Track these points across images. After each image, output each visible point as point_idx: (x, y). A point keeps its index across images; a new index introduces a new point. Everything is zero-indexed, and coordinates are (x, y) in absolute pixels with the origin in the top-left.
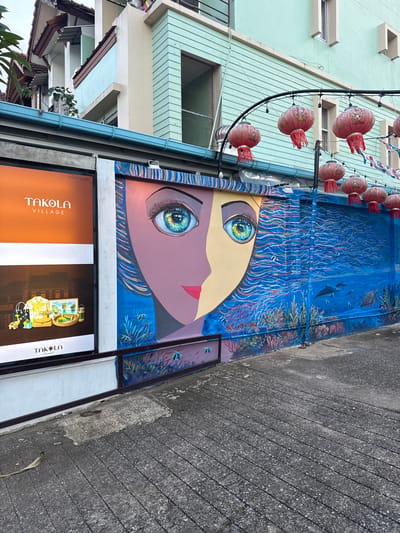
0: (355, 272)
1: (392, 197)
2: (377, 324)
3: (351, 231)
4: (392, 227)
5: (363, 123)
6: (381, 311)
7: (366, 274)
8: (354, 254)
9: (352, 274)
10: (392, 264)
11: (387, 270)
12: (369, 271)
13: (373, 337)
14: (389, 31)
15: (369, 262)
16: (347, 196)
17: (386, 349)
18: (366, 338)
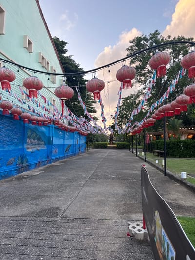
0: (4, 148)
1: (25, 114)
2: (14, 174)
3: (4, 128)
4: (24, 127)
5: (10, 77)
6: (17, 167)
7: (10, 149)
8: (5, 139)
9: (3, 149)
10: (23, 144)
11: (20, 147)
12: (12, 148)
13: (11, 181)
14: (29, 40)
15: (12, 143)
16: (2, 110)
17: (16, 186)
18: (7, 182)
